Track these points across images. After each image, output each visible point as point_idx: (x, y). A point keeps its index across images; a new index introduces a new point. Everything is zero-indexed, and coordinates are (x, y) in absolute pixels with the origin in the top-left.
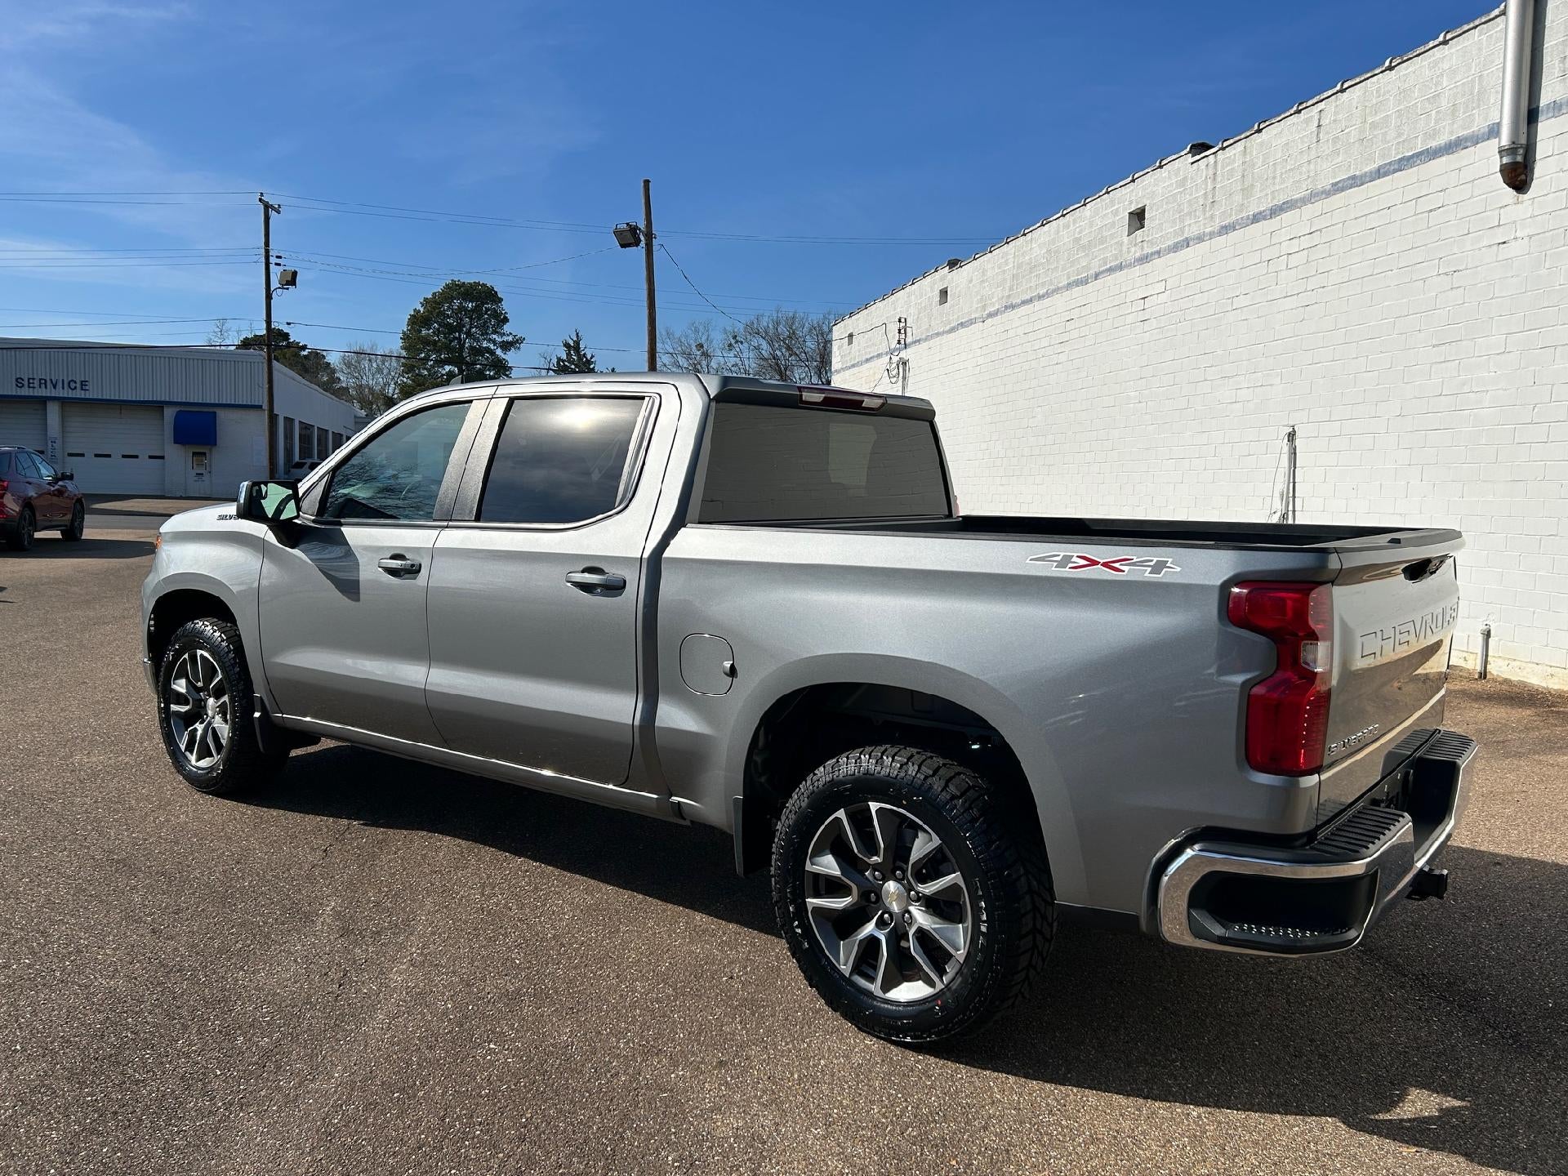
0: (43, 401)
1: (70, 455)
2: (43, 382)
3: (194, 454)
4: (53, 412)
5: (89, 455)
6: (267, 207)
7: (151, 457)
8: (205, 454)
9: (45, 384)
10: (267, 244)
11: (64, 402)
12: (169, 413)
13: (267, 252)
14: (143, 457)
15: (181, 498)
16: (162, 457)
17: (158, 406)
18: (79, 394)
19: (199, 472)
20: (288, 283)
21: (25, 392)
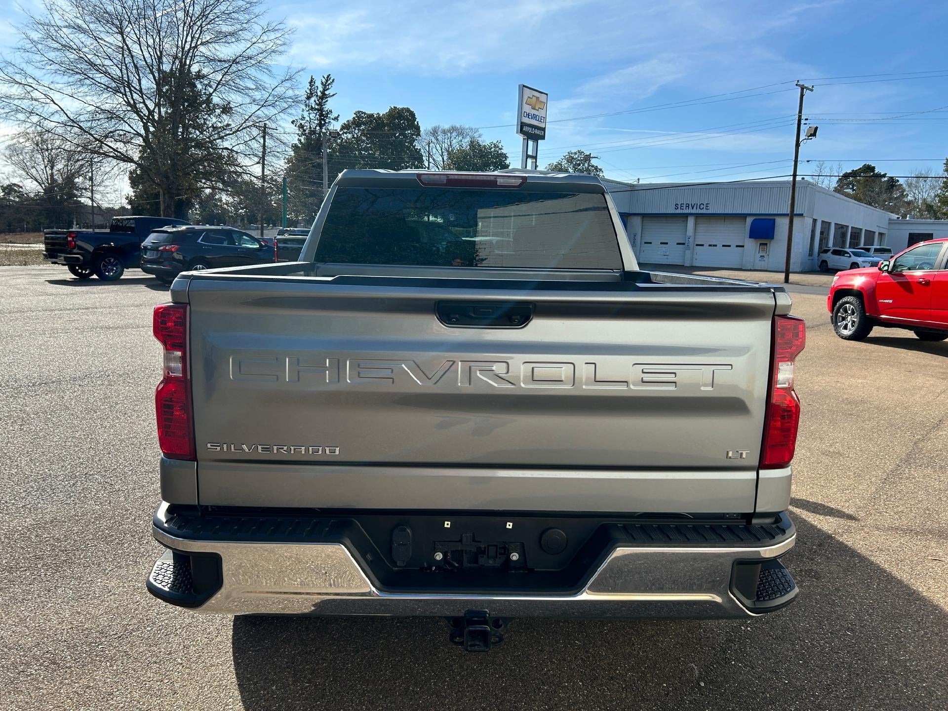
0: (686, 216)
1: (697, 245)
2: (688, 206)
3: (761, 244)
4: (691, 221)
5: (706, 245)
6: (803, 88)
7: (737, 246)
8: (766, 244)
9: (688, 207)
10: (800, 112)
11: (697, 216)
12: (749, 220)
13: (800, 117)
14: (733, 246)
15: (751, 270)
16: (743, 246)
17: (743, 216)
18: (704, 211)
19: (762, 255)
20: (811, 135)
21: (679, 211)
